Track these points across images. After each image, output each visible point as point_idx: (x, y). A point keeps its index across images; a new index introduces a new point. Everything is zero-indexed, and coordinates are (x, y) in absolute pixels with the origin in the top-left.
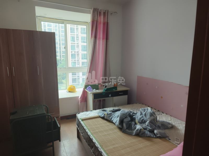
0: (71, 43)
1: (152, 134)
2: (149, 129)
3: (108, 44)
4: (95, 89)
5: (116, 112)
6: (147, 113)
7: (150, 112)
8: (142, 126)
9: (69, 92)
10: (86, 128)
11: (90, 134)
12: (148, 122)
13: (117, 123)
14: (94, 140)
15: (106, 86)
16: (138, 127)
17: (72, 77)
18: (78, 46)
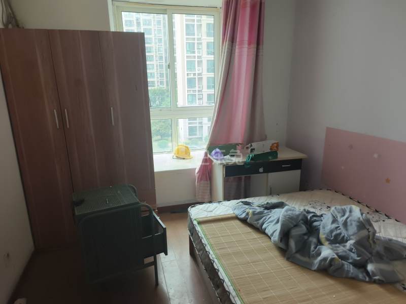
0: (187, 56)
1: (362, 272)
2: (355, 260)
3: (260, 54)
4: (228, 156)
5: (274, 211)
6: (351, 221)
7: (359, 218)
8: (337, 250)
9: (178, 158)
10: (206, 243)
11: (214, 256)
12: (351, 242)
13: (276, 237)
14: (222, 274)
15: (254, 149)
16: (327, 252)
17: (189, 123)
18: (200, 63)
